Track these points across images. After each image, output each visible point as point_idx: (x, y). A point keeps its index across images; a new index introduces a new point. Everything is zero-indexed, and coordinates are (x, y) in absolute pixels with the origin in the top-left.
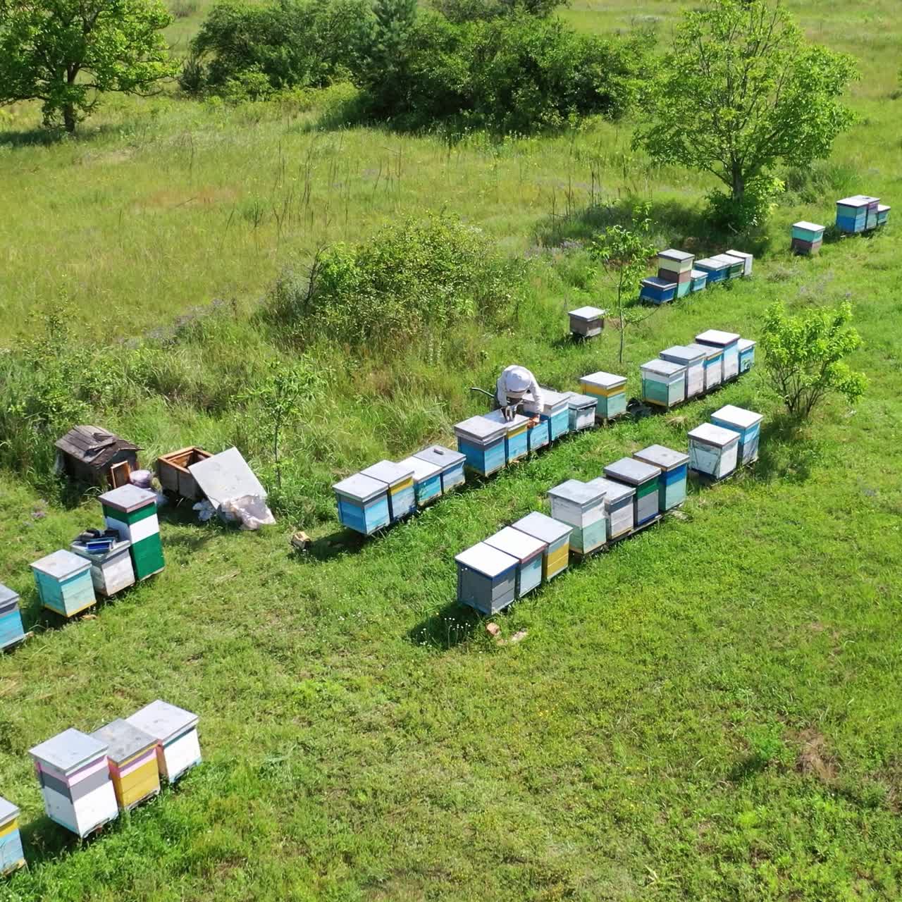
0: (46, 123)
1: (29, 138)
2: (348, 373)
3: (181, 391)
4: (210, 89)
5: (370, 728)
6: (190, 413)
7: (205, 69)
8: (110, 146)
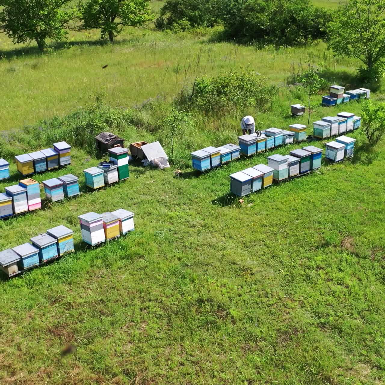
0: (102, 38)
1: (96, 43)
2: (204, 122)
3: (142, 125)
4: (167, 27)
5: (193, 226)
6: (144, 132)
7: (166, 19)
8: (126, 46)
